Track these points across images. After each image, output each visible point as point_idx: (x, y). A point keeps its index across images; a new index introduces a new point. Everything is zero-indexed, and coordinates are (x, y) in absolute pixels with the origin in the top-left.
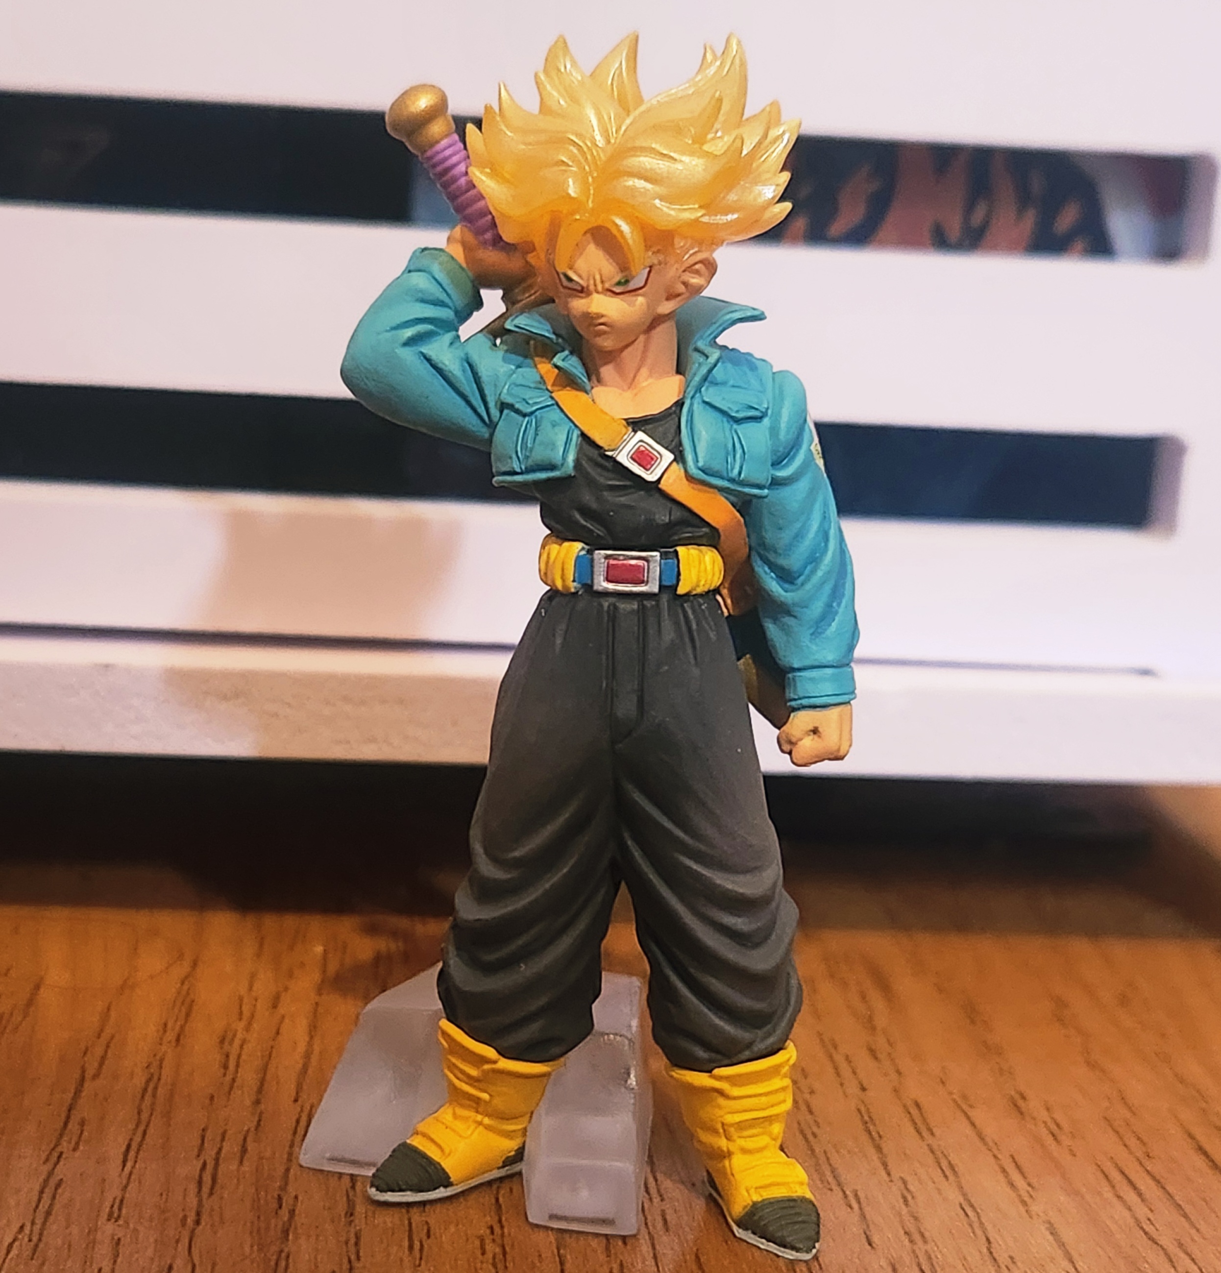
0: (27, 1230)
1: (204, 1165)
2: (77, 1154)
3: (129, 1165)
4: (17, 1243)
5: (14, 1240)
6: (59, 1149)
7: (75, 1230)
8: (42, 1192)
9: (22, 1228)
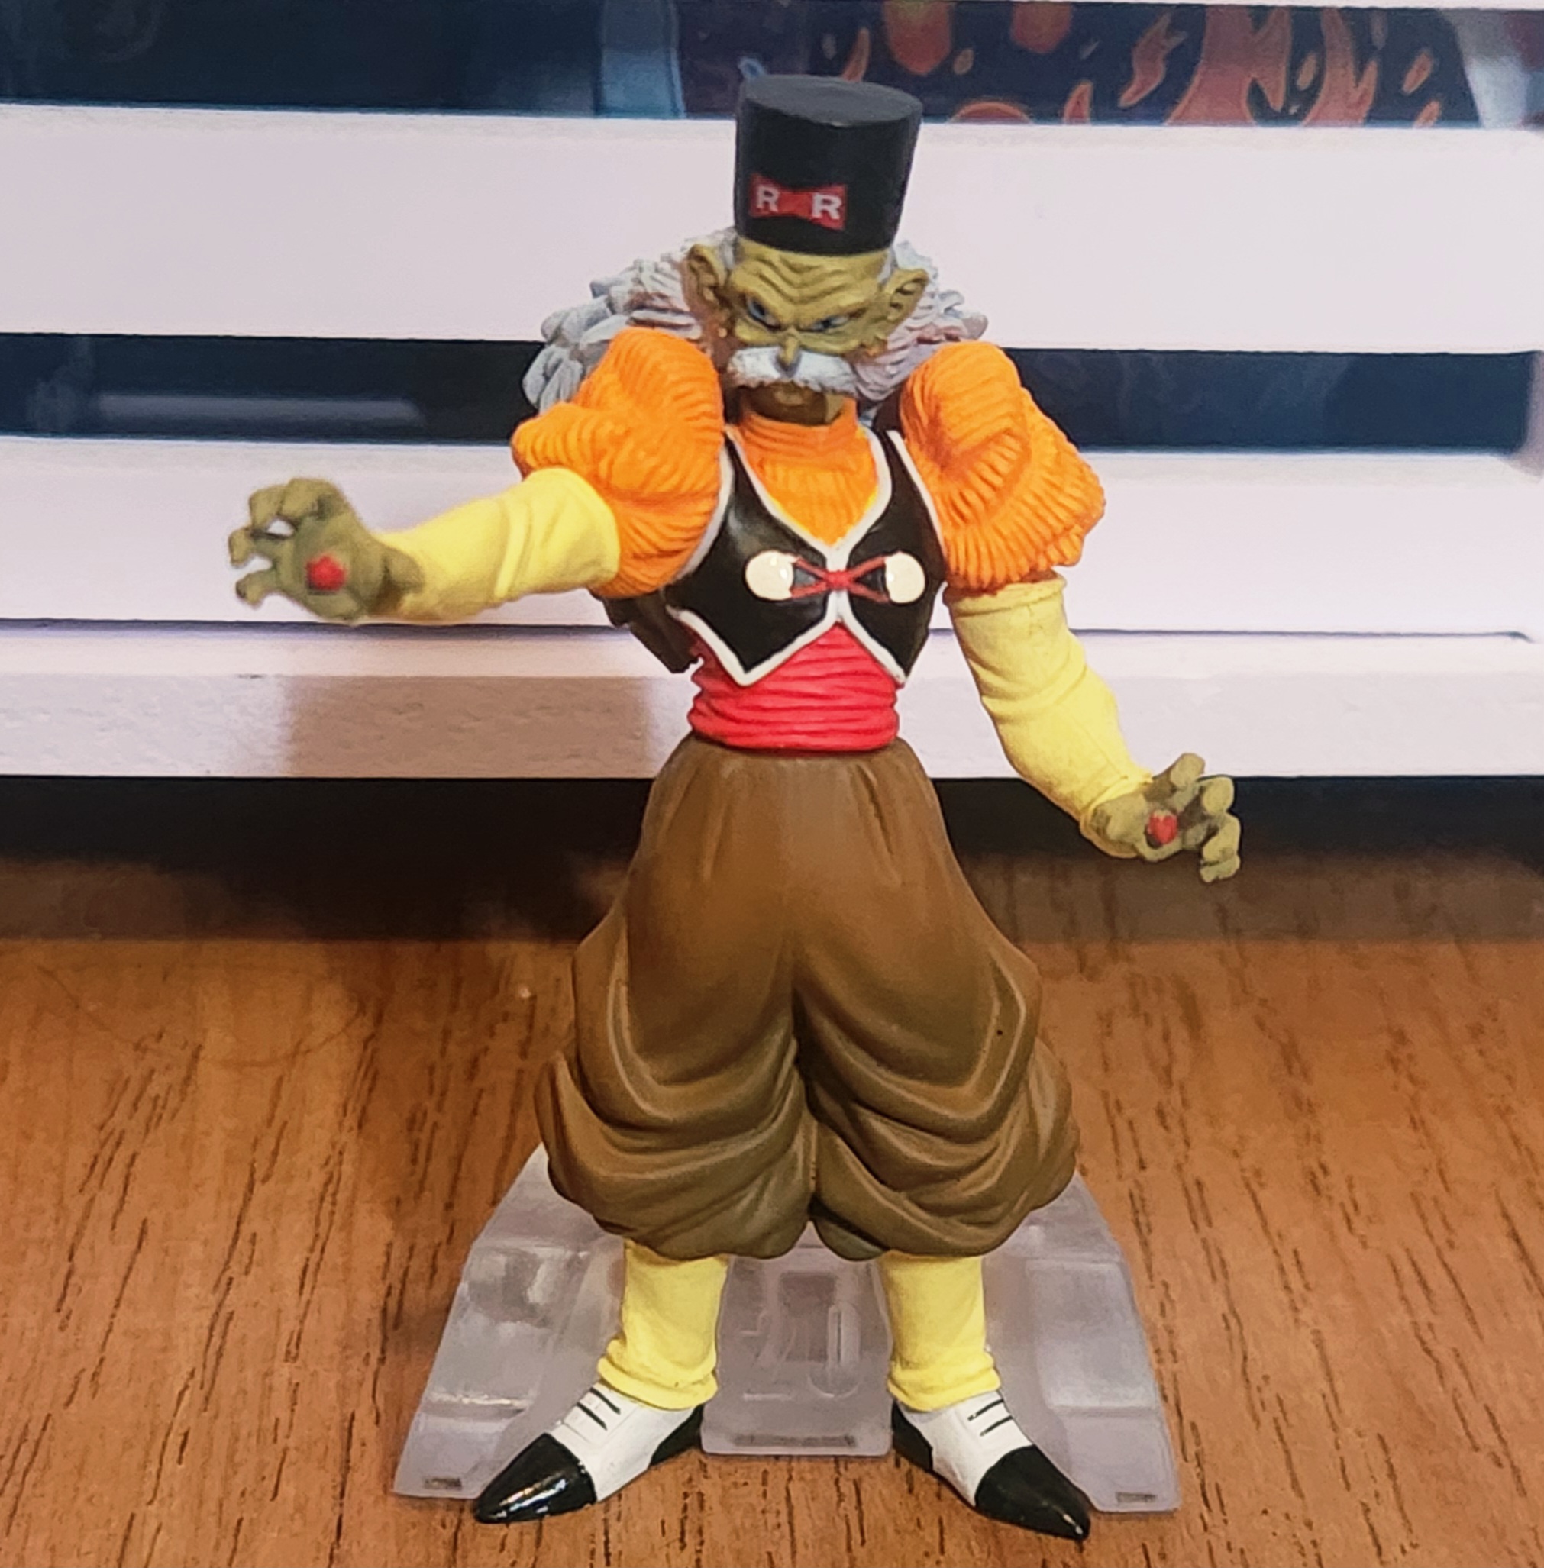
0: (198, 1377)
1: (390, 1288)
2: (250, 1278)
3: (307, 1289)
4: (187, 1393)
5: (186, 1387)
6: (228, 1274)
7: (249, 1373)
8: (212, 1328)
9: (192, 1374)
